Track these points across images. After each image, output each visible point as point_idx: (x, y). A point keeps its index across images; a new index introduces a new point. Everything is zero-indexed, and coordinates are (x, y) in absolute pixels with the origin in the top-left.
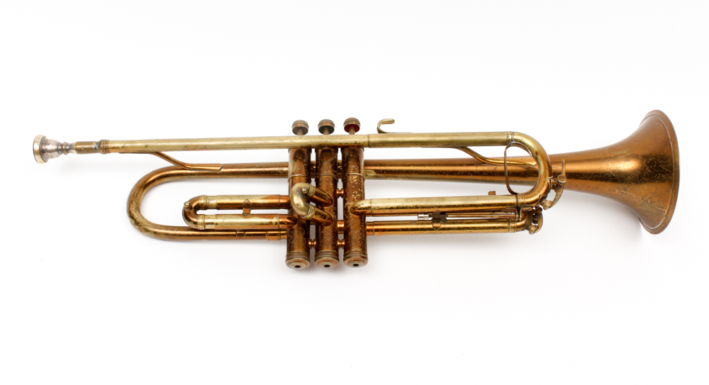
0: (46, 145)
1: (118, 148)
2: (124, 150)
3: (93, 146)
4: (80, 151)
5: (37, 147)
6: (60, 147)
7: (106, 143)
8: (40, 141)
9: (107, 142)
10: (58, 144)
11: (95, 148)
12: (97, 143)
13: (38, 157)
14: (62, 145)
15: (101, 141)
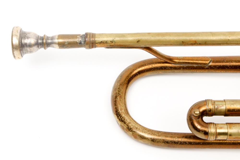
0: (25, 38)
1: (106, 42)
2: (112, 45)
3: (78, 40)
4: (62, 45)
5: (16, 41)
6: (40, 41)
7: (93, 37)
8: (18, 35)
9: (93, 35)
10: (38, 38)
11: (80, 43)
12: (82, 36)
13: (17, 53)
14: (42, 39)
15: (87, 34)
